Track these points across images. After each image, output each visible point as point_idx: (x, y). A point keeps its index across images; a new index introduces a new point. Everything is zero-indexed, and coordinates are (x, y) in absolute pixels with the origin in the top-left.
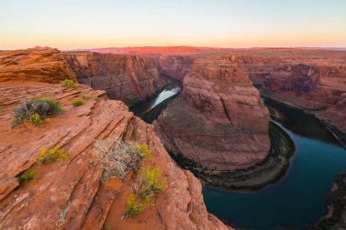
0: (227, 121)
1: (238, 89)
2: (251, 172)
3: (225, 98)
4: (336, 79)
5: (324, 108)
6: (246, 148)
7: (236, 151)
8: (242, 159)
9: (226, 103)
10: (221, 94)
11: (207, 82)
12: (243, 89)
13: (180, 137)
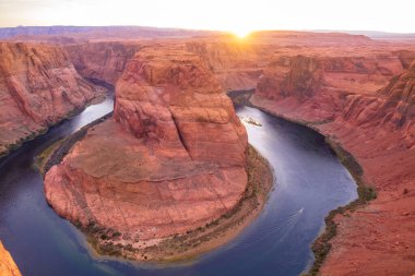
0: (183, 153)
1: (199, 97)
2: (211, 230)
3: (179, 113)
4: (343, 75)
6: (208, 192)
7: (193, 201)
8: (200, 212)
9: (181, 123)
10: (172, 109)
11: (150, 89)
12: (208, 97)
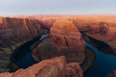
0: (67, 48)
1: (72, 33)
3: (66, 37)
5: (112, 40)
6: (74, 59)
9: (67, 40)
10: (65, 35)
11: (59, 30)
13: (45, 56)
